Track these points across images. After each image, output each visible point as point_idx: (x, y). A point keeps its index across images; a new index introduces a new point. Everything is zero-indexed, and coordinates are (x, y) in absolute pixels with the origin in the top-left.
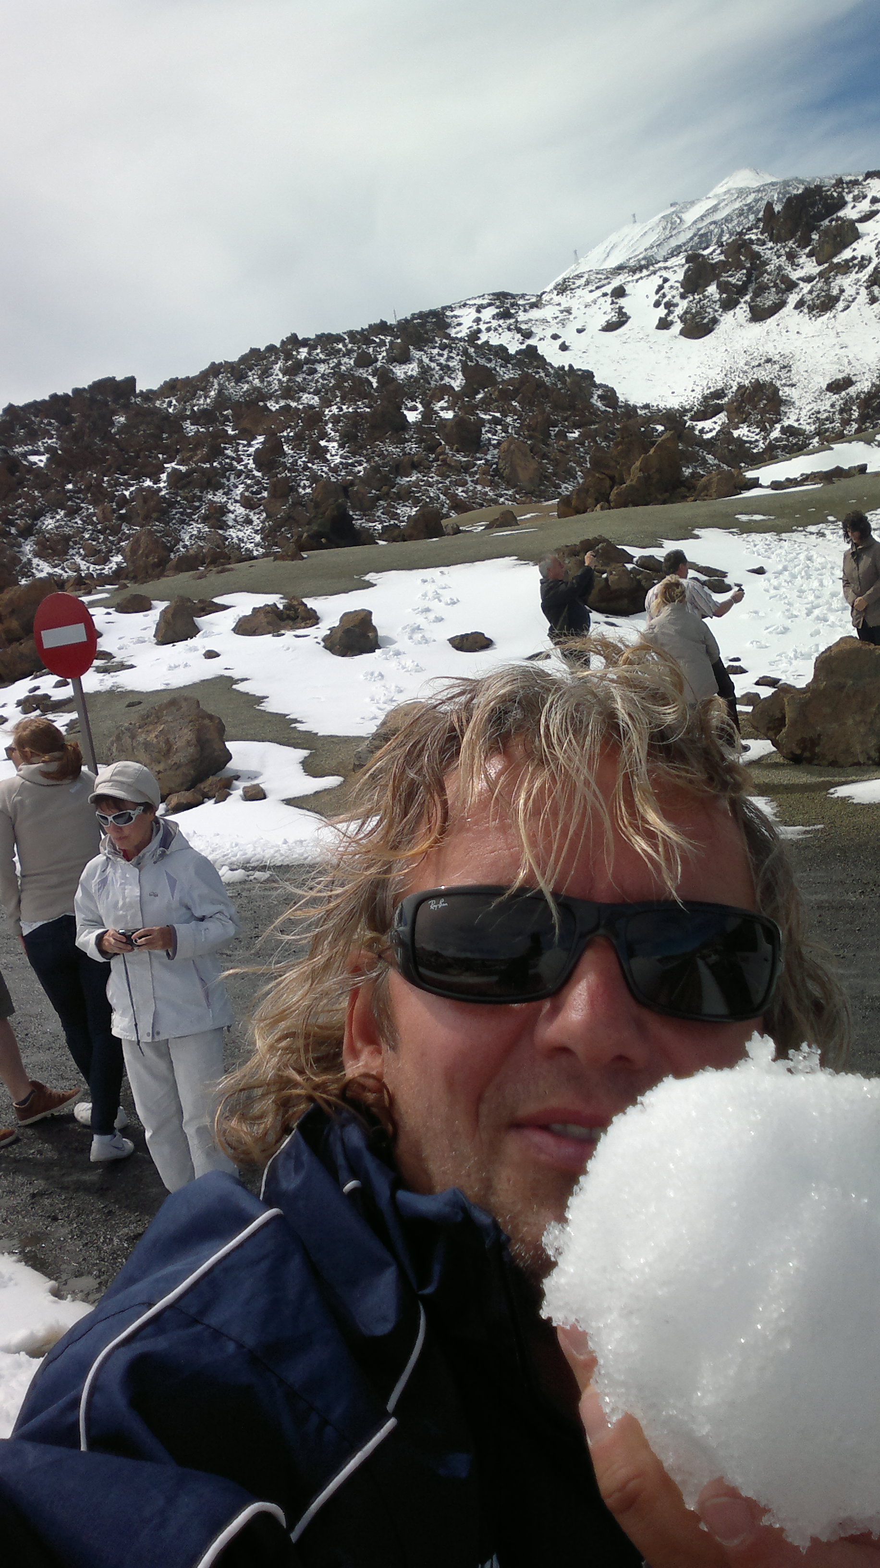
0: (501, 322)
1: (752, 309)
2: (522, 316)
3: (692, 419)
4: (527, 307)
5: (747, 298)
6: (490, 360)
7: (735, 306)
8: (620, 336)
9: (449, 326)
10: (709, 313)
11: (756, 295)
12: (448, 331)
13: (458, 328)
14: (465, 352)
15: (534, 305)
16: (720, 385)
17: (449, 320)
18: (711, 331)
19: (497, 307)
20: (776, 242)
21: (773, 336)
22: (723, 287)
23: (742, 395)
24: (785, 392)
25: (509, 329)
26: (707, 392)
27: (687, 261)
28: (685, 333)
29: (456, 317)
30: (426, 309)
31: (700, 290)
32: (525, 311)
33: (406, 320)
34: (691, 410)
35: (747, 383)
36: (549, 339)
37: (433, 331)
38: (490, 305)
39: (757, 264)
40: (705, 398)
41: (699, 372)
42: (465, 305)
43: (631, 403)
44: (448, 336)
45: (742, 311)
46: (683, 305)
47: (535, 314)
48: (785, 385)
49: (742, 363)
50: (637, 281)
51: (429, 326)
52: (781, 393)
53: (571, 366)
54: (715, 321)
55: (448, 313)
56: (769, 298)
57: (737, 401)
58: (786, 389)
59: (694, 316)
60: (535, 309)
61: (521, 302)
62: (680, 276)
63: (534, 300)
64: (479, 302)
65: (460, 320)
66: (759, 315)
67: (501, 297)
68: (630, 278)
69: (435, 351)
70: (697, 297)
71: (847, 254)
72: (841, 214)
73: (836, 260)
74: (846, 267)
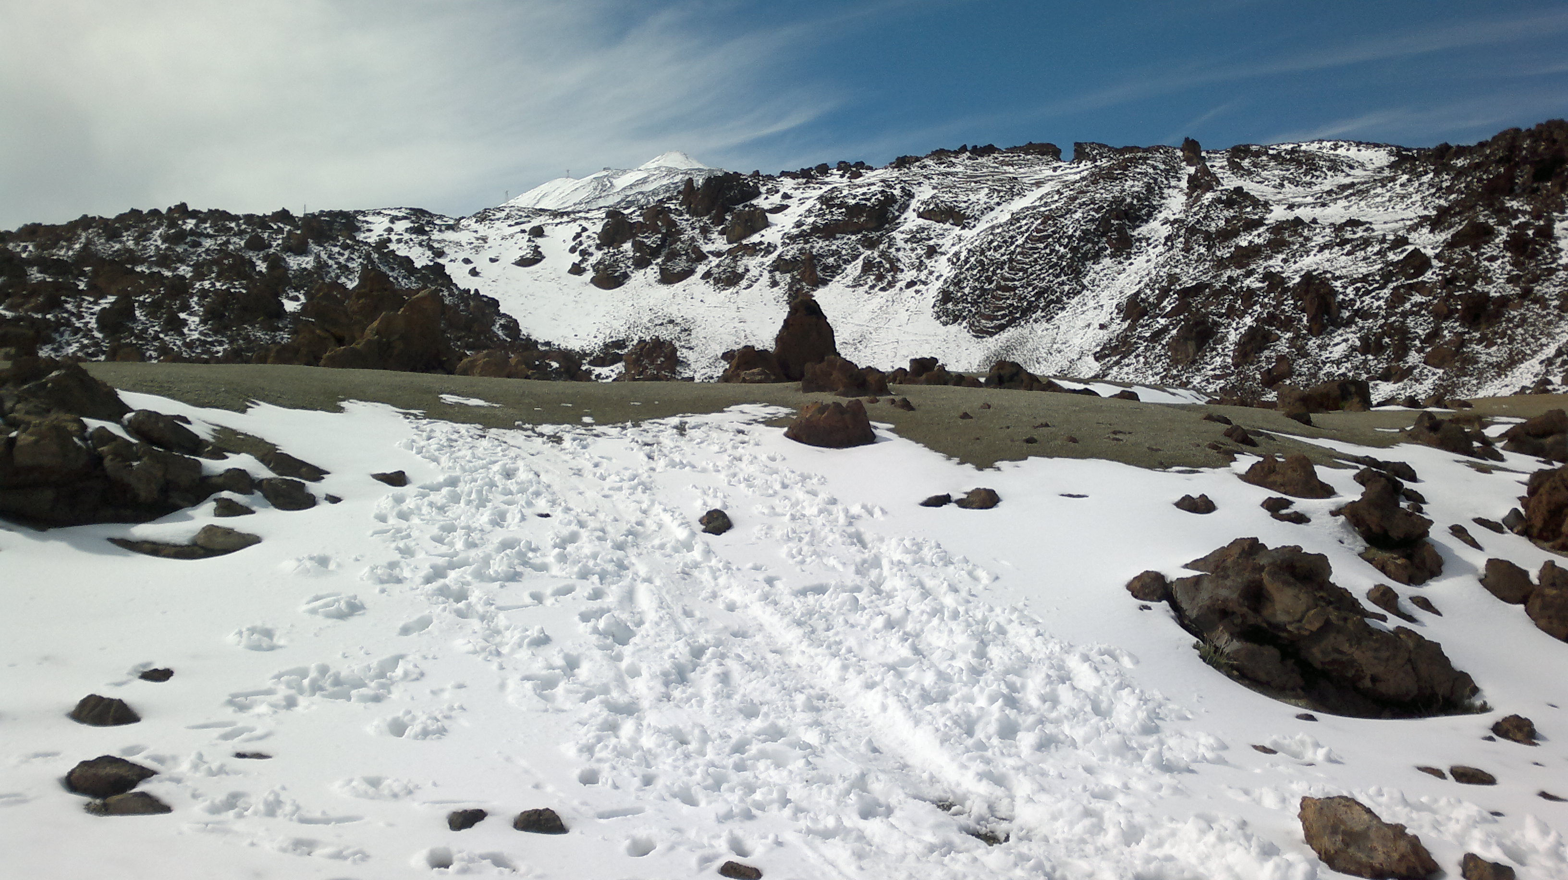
0: (413, 236)
1: (662, 271)
2: (436, 235)
3: (590, 363)
4: (443, 228)
5: (659, 260)
6: (393, 270)
7: (646, 267)
8: (532, 273)
9: (358, 229)
10: (621, 267)
11: (668, 259)
12: (356, 234)
13: (367, 234)
14: (368, 256)
15: (450, 227)
16: (622, 336)
17: (359, 225)
18: (620, 284)
19: (412, 222)
20: (692, 215)
21: (679, 300)
22: (638, 246)
23: (641, 349)
24: (682, 353)
25: (421, 245)
26: (608, 340)
27: (607, 217)
28: (596, 282)
29: (367, 222)
30: (337, 209)
31: (616, 244)
32: (440, 231)
33: (313, 215)
34: (591, 354)
35: (648, 339)
36: (459, 263)
37: (340, 230)
38: (404, 218)
39: (672, 233)
40: (606, 345)
41: (604, 320)
42: (379, 213)
43: (533, 338)
44: (353, 238)
45: (652, 272)
46: (598, 255)
47: (450, 235)
48: (683, 347)
49: (645, 320)
50: (557, 225)
51: (336, 226)
52: (678, 354)
53: (476, 291)
54: (626, 276)
55: (360, 218)
56: (681, 264)
57: (636, 353)
58: (684, 350)
59: (606, 268)
60: (451, 232)
61: (438, 222)
62: (599, 228)
63: (451, 222)
64: (395, 213)
65: (372, 227)
66: (668, 278)
67: (418, 213)
68: (550, 221)
69: (337, 249)
70: (611, 250)
71: (755, 238)
72: (754, 202)
73: (744, 242)
74: (753, 250)
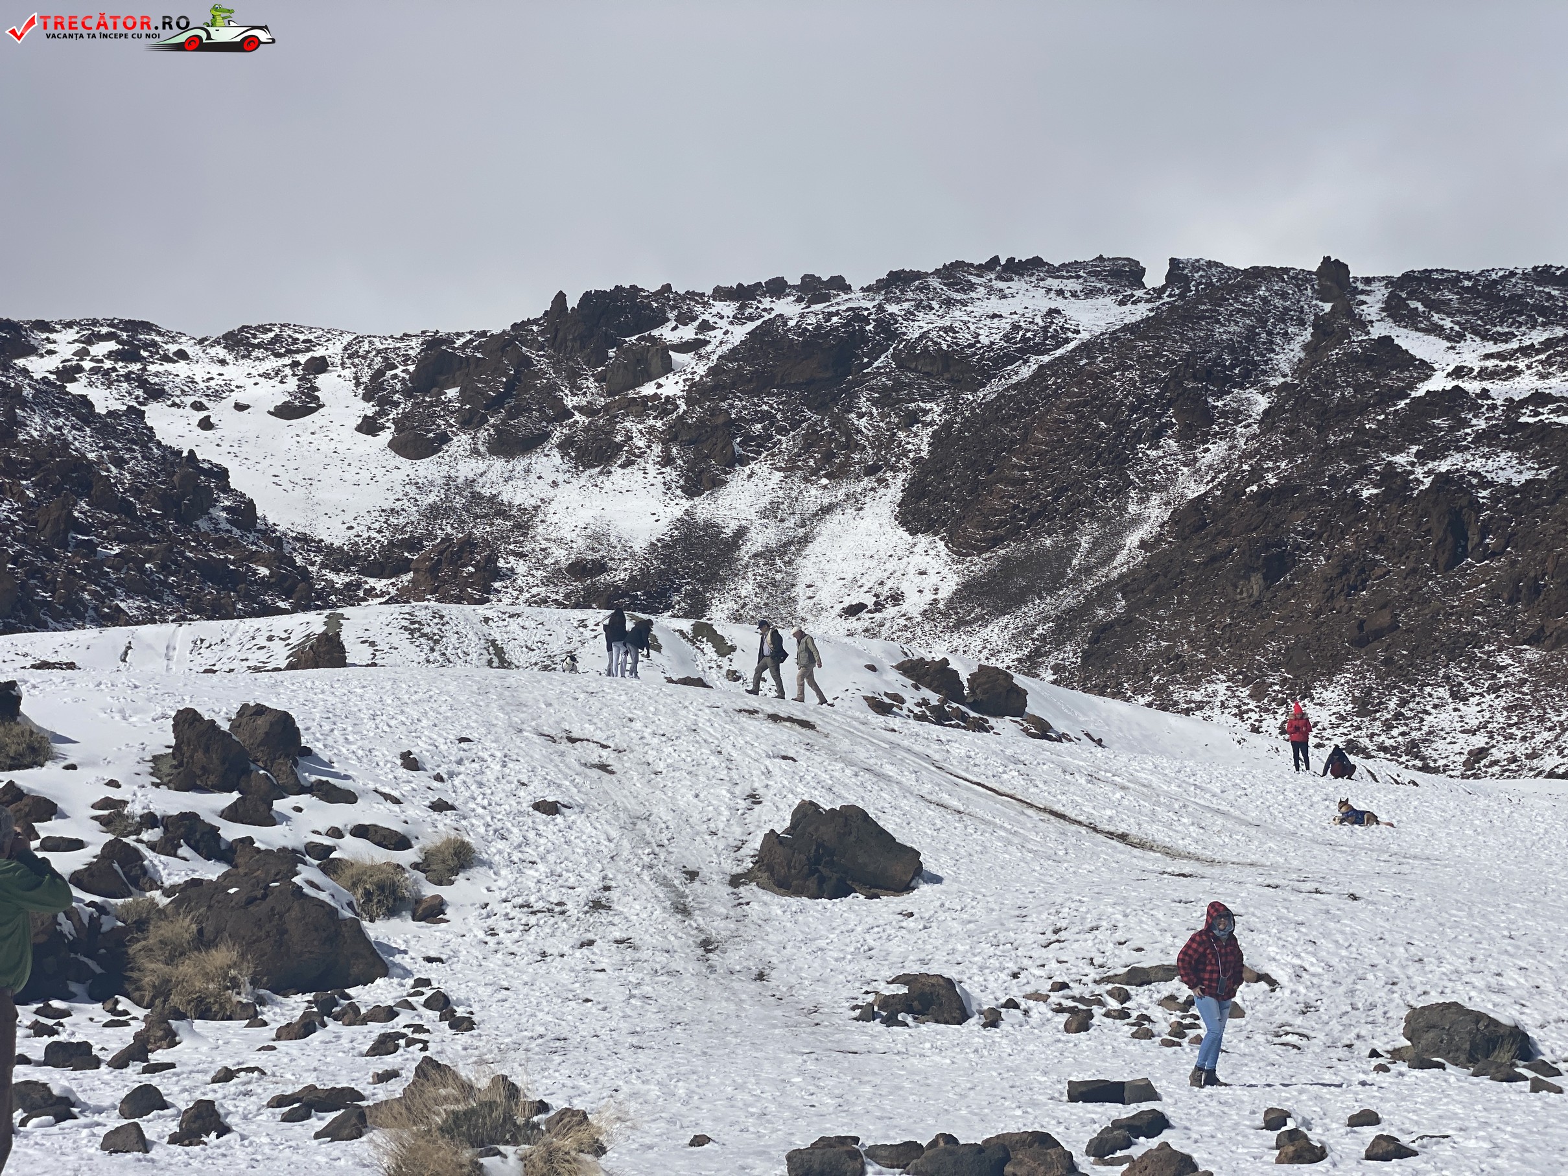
1: (500, 435)
5: (498, 418)
7: (477, 425)
8: (298, 429)
10: (439, 426)
16: (419, 531)
18: (436, 451)
20: (557, 350)
22: (469, 395)
23: (444, 553)
24: (507, 562)
26: (397, 538)
28: (396, 446)
31: (435, 390)
35: (458, 537)
39: (524, 374)
40: (392, 546)
45: (484, 435)
46: (404, 406)
48: (510, 552)
52: (501, 562)
53: (192, 452)
54: (444, 439)
56: (527, 426)
57: (435, 558)
58: (510, 558)
59: (415, 425)
66: (505, 447)
70: (428, 399)
71: (648, 389)
72: (656, 333)
73: (632, 394)
74: (642, 407)
